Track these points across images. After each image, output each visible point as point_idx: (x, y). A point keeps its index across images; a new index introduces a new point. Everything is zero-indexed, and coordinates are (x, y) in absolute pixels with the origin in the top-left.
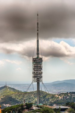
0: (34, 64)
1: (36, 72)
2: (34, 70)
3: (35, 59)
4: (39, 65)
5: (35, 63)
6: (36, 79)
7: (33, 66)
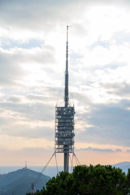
0: (59, 119)
1: (61, 133)
2: (59, 130)
3: (60, 110)
4: (67, 121)
5: (60, 117)
6: (61, 146)
7: (57, 121)
